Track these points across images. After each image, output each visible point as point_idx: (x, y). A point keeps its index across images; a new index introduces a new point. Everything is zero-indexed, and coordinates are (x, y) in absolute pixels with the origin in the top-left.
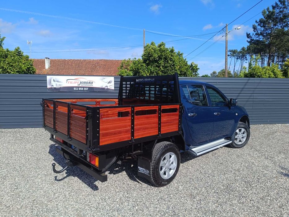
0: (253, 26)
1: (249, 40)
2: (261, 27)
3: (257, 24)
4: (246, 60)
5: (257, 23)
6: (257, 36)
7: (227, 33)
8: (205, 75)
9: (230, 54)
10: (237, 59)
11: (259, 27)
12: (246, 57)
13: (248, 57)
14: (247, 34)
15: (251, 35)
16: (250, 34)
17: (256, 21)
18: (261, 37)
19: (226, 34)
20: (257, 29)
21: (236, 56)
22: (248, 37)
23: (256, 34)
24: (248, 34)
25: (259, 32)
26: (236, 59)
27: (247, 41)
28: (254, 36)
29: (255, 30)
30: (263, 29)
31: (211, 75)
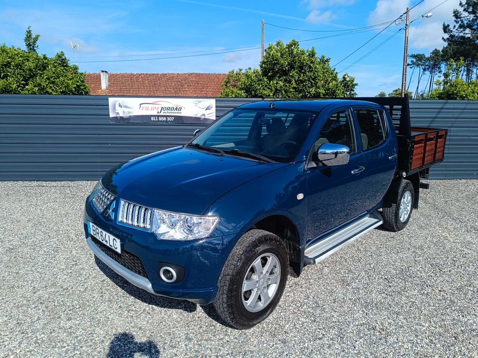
0: (454, 12)
1: (446, 36)
2: (470, 13)
3: (461, 9)
4: (440, 72)
5: (462, 6)
6: (462, 30)
7: (408, 23)
9: (412, 62)
10: (424, 70)
11: (465, 14)
12: (439, 68)
13: (443, 67)
14: (444, 25)
15: (451, 27)
16: (448, 26)
17: (461, 4)
18: (468, 31)
19: (406, 25)
20: (461, 17)
21: (422, 65)
22: (445, 32)
23: (460, 26)
24: (446, 25)
25: (465, 22)
26: (422, 70)
27: (443, 38)
28: (457, 30)
29: (459, 20)
30: (472, 17)
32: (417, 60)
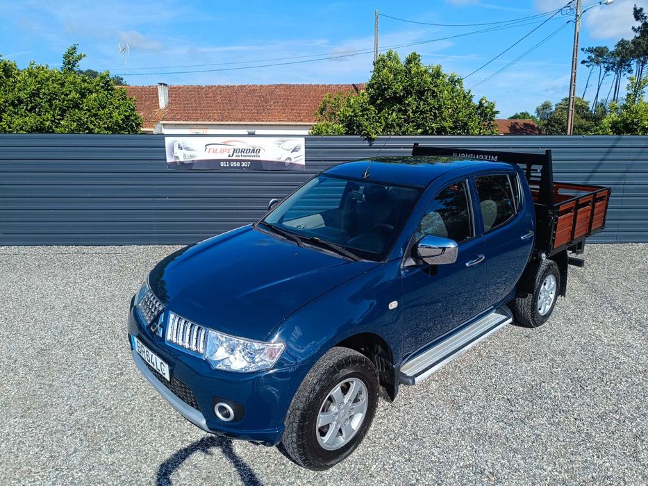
1: (638, 24)
4: (629, 72)
7: (579, 13)
8: (522, 114)
9: (589, 57)
10: (607, 69)
12: (629, 65)
13: (634, 65)
14: (635, 9)
15: (645, 11)
16: (641, 9)
19: (577, 16)
21: (604, 62)
22: (637, 18)
24: (638, 8)
26: (603, 70)
27: (633, 28)
31: (538, 111)
32: (597, 56)
